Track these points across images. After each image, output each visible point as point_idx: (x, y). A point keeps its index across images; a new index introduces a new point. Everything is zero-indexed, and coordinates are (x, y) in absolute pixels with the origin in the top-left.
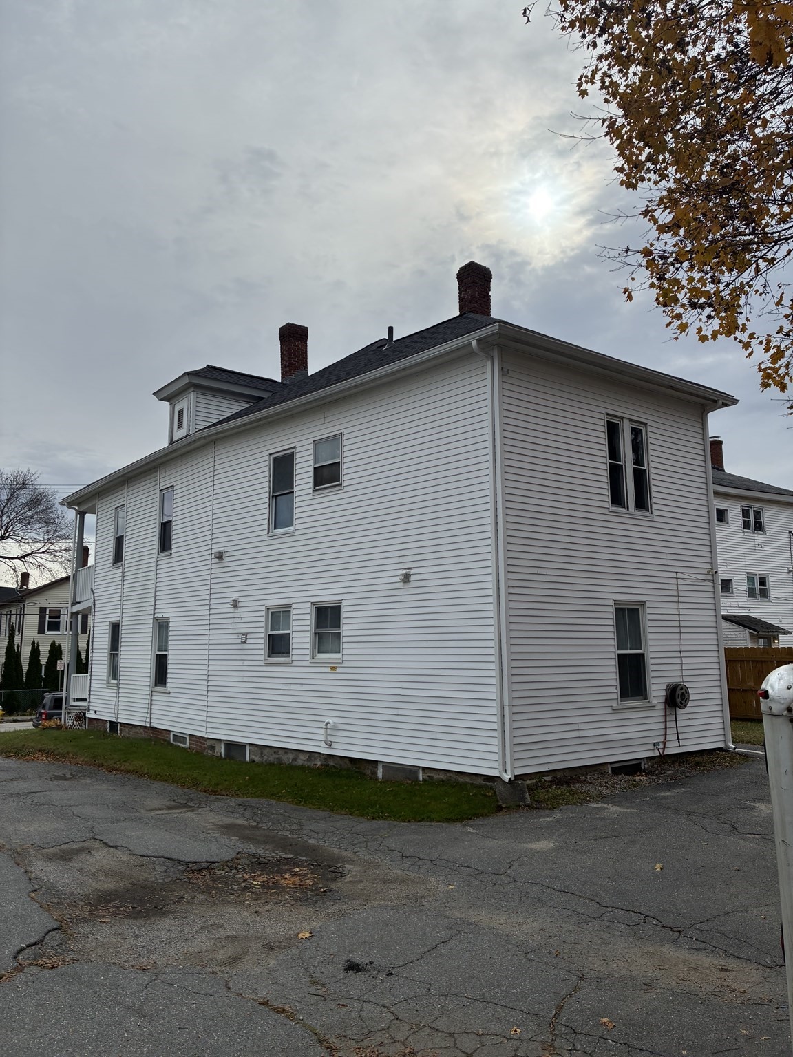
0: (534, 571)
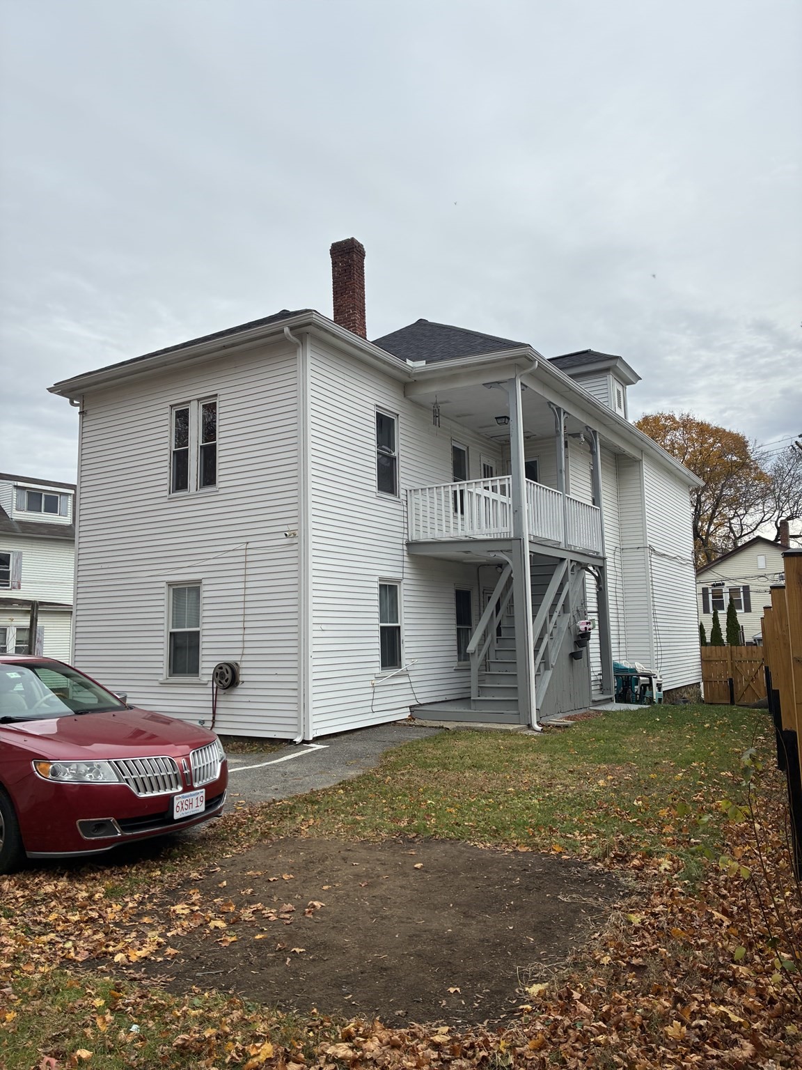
0: (99, 566)
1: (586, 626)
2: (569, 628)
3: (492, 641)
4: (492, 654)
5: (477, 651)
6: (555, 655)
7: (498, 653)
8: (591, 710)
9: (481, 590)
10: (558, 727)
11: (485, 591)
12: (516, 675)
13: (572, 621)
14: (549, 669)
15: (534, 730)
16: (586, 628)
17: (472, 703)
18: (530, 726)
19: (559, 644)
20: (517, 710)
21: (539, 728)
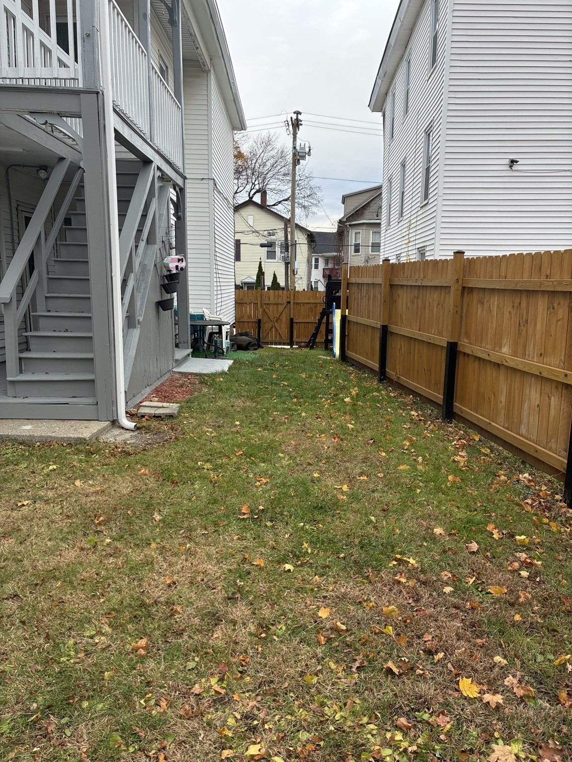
1: (177, 264)
2: (155, 265)
3: (39, 282)
4: (41, 302)
5: (14, 300)
6: (141, 305)
7: (50, 301)
8: (175, 372)
9: (14, 204)
10: (157, 417)
11: (19, 208)
12: (91, 338)
13: (158, 255)
14: (135, 327)
15: (123, 428)
16: (177, 267)
17: (9, 386)
18: (115, 423)
19: (145, 289)
20: (94, 395)
21: (130, 425)
